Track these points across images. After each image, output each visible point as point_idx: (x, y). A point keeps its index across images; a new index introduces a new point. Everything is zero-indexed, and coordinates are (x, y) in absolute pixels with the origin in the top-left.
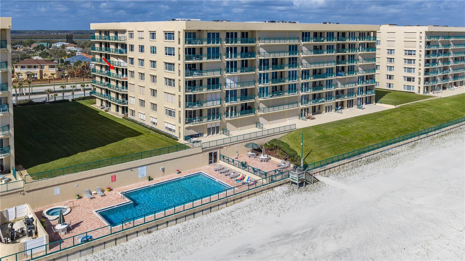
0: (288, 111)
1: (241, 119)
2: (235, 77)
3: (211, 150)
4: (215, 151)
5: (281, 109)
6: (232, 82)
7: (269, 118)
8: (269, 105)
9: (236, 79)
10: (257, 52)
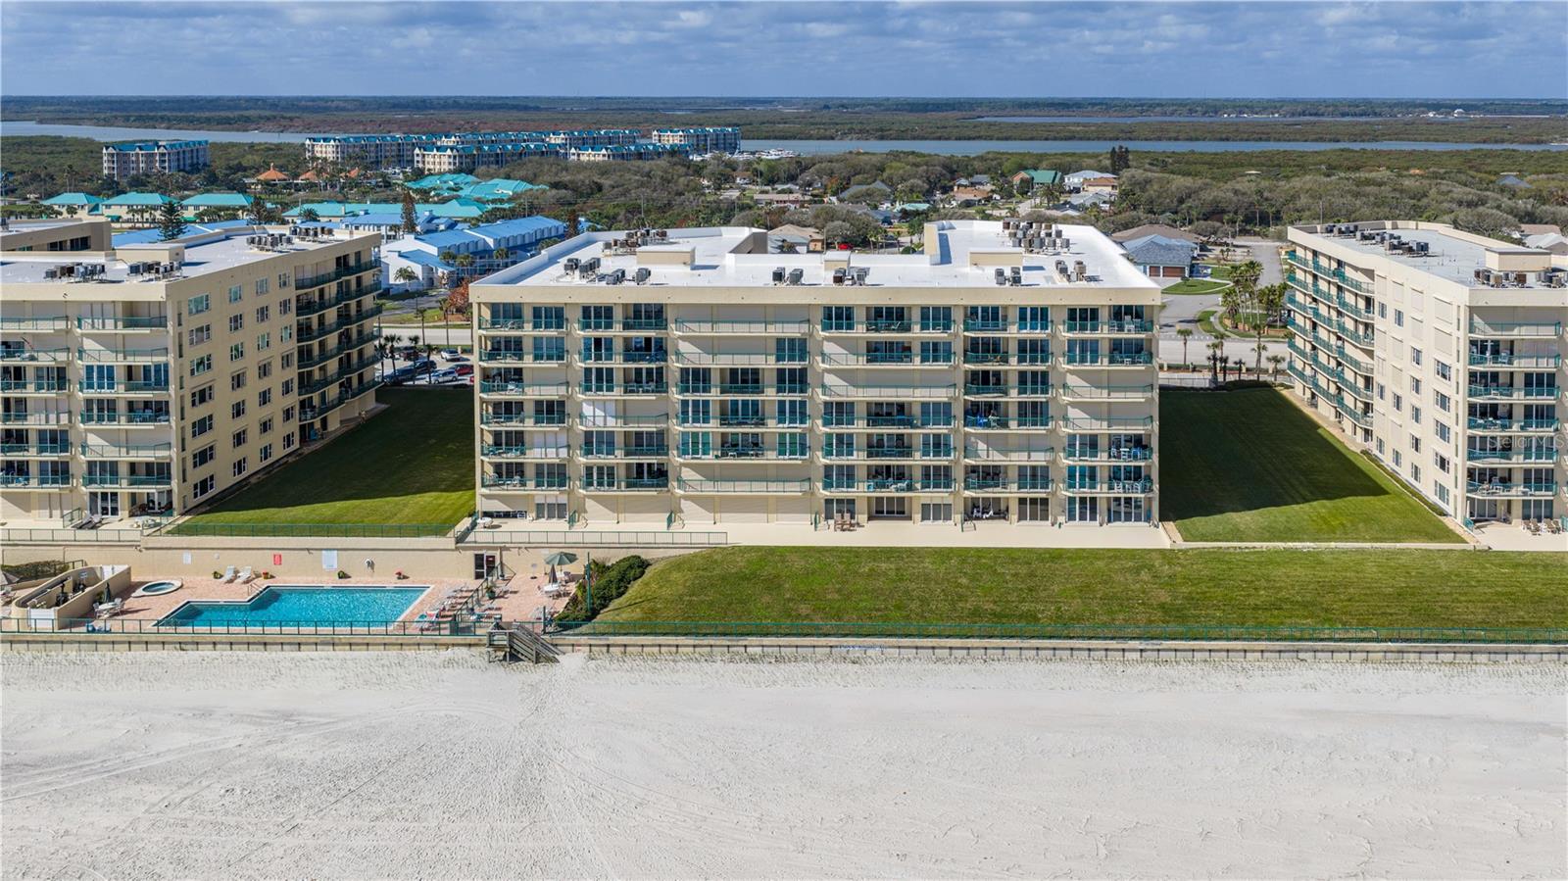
0: (778, 497)
1: (625, 496)
2: (607, 403)
3: (481, 548)
4: (490, 553)
5: (743, 489)
6: (599, 412)
7: (714, 506)
8: (711, 475)
9: (611, 408)
10: (670, 349)
